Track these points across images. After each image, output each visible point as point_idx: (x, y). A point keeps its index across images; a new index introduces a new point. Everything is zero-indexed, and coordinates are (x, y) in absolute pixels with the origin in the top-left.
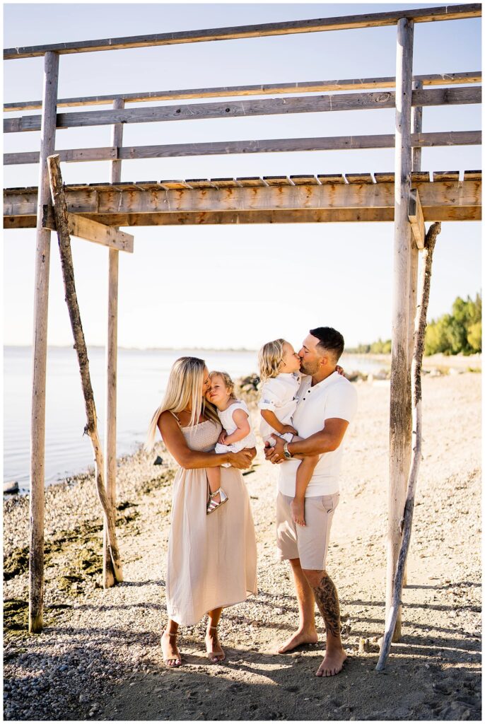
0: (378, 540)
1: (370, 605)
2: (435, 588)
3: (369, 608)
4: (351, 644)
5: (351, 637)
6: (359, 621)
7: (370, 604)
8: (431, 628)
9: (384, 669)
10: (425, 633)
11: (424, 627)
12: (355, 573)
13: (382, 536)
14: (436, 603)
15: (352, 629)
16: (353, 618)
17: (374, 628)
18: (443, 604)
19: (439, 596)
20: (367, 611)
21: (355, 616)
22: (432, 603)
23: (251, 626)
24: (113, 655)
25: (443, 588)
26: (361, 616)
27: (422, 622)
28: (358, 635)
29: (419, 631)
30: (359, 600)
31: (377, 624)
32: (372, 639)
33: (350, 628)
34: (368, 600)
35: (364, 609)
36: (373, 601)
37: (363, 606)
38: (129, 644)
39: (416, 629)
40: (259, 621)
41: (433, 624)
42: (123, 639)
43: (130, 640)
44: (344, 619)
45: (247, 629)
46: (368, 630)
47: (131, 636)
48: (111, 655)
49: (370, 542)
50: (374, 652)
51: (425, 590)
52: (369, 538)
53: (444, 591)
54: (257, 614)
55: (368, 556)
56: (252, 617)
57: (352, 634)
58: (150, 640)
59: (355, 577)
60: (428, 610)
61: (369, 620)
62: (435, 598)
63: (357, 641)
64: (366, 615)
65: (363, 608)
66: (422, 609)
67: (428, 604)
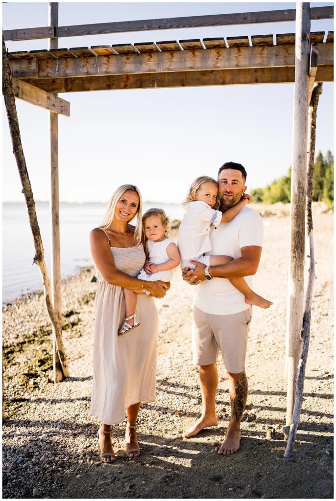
0: (263, 338)
1: (269, 395)
2: (318, 378)
3: (268, 397)
4: (259, 431)
5: (257, 425)
6: (262, 410)
7: (267, 393)
8: (322, 415)
9: (291, 456)
10: (318, 420)
11: (316, 414)
12: (251, 366)
13: (266, 335)
14: (321, 392)
15: (258, 417)
16: (257, 407)
17: (275, 415)
18: (327, 393)
19: (322, 385)
20: (267, 400)
21: (258, 405)
22: (318, 392)
23: (174, 416)
24: (62, 447)
25: (324, 378)
26: (262, 405)
27: (314, 410)
28: (263, 423)
29: (313, 418)
30: (259, 391)
31: (277, 412)
32: (275, 426)
33: (255, 416)
34: (266, 390)
35: (264, 399)
36: (270, 391)
37: (263, 396)
38: (75, 435)
39: (311, 416)
40: (181, 411)
41: (322, 411)
42: (70, 431)
43: (76, 432)
44: (249, 407)
45: (171, 419)
46: (271, 418)
47: (76, 427)
48: (60, 446)
49: (258, 340)
50: (279, 439)
51: (310, 380)
52: (257, 337)
53: (325, 381)
54: (177, 404)
55: (258, 351)
56: (174, 407)
57: (258, 422)
58: (92, 432)
59: (252, 369)
60: (316, 398)
61: (270, 408)
62: (320, 387)
63: (264, 428)
64: (267, 404)
65: (263, 397)
66: (311, 398)
67: (315, 393)
